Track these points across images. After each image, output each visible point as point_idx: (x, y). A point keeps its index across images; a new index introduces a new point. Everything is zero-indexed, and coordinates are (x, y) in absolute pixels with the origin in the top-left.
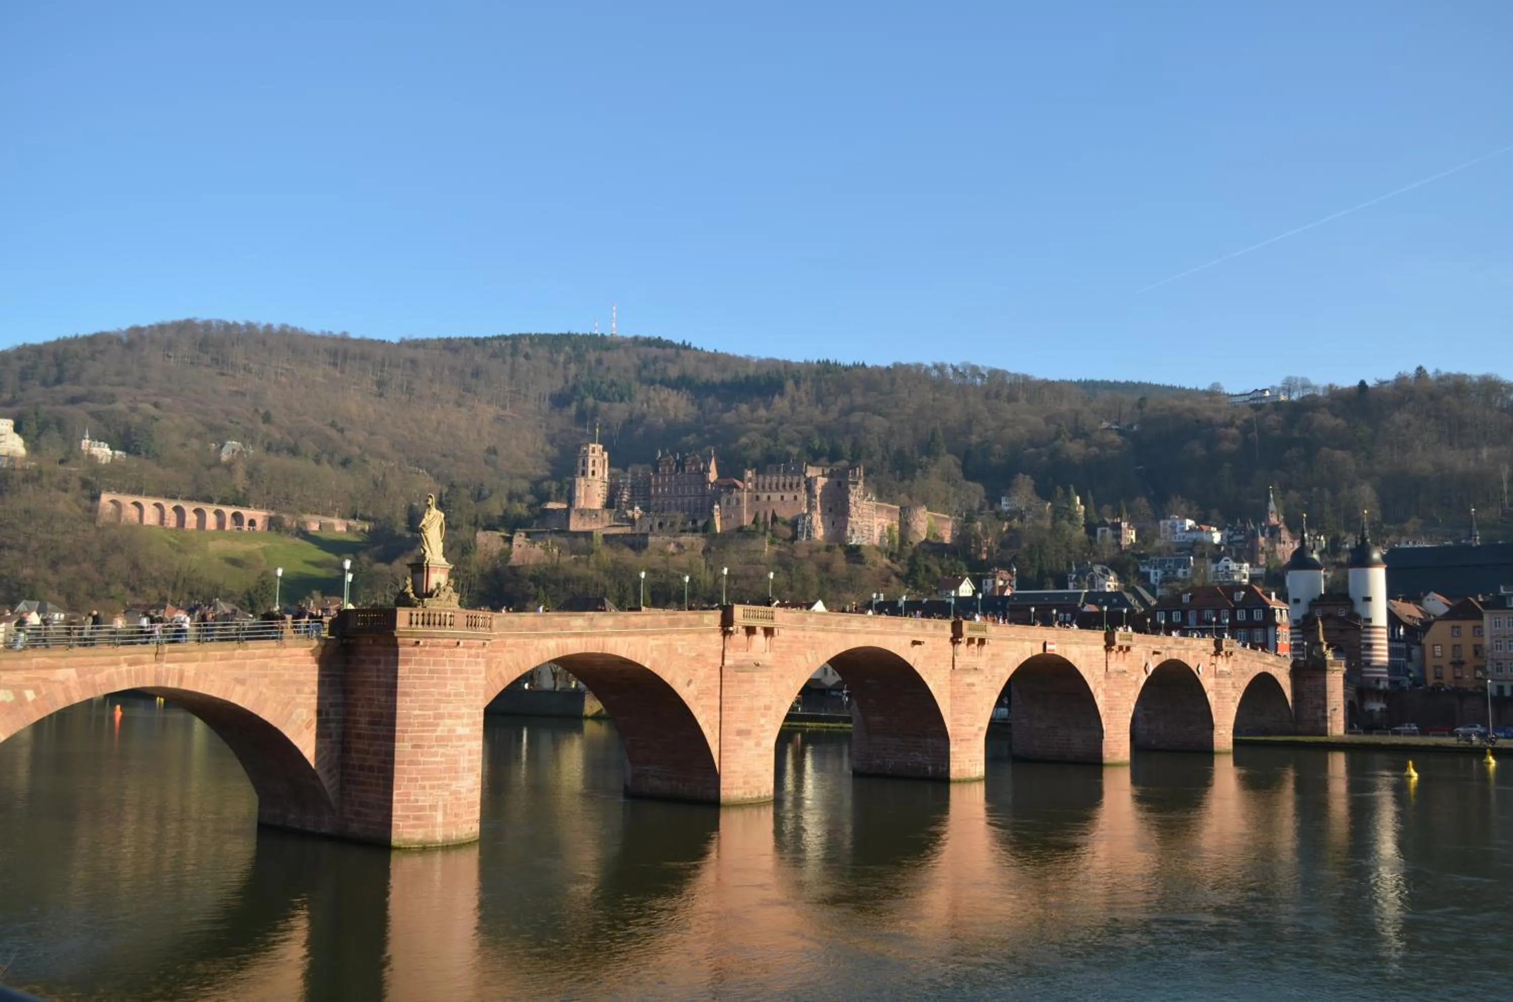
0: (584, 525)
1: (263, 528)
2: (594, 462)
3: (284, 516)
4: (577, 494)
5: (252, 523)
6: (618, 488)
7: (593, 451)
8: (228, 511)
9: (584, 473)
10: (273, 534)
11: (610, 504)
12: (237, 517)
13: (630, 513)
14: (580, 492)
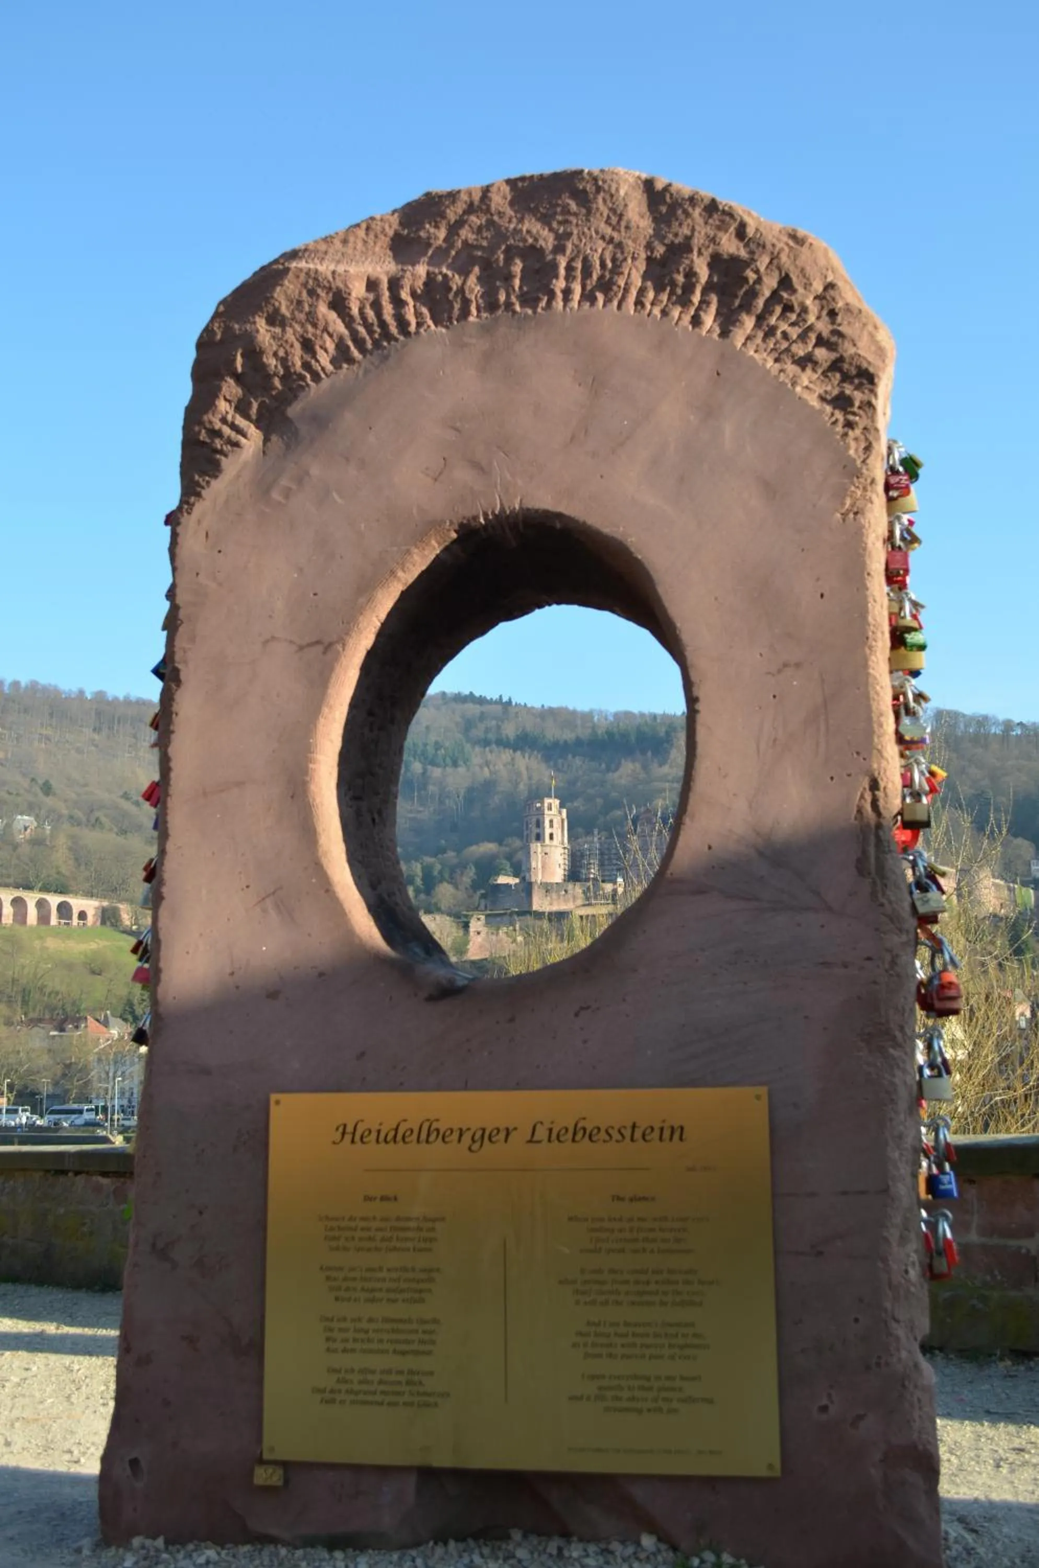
0: (551, 904)
1: (95, 923)
2: (551, 821)
3: (121, 906)
4: (533, 864)
5: (82, 915)
6: (582, 856)
7: (550, 808)
8: (54, 900)
9: (539, 837)
10: (108, 930)
11: (573, 875)
12: (63, 909)
13: (609, 887)
14: (536, 862)
